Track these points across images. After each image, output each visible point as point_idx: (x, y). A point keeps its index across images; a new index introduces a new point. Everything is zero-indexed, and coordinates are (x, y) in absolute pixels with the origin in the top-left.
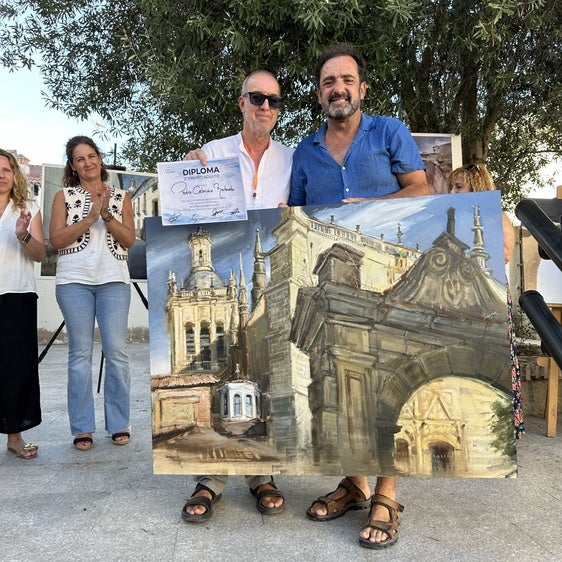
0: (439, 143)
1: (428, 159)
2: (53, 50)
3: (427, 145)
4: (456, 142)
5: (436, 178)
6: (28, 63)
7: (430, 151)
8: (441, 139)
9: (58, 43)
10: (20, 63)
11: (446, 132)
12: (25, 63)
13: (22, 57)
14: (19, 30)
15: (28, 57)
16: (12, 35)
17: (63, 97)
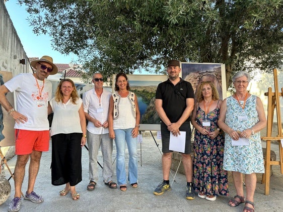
0: (216, 67)
1: (211, 74)
2: (55, 26)
3: (211, 68)
4: (223, 67)
5: (215, 82)
6: (45, 32)
7: (212, 70)
8: (217, 65)
9: (57, 24)
10: (41, 32)
11: (218, 62)
12: (43, 32)
13: (42, 29)
14: (41, 18)
15: (44, 29)
16: (37, 20)
17: (60, 46)
